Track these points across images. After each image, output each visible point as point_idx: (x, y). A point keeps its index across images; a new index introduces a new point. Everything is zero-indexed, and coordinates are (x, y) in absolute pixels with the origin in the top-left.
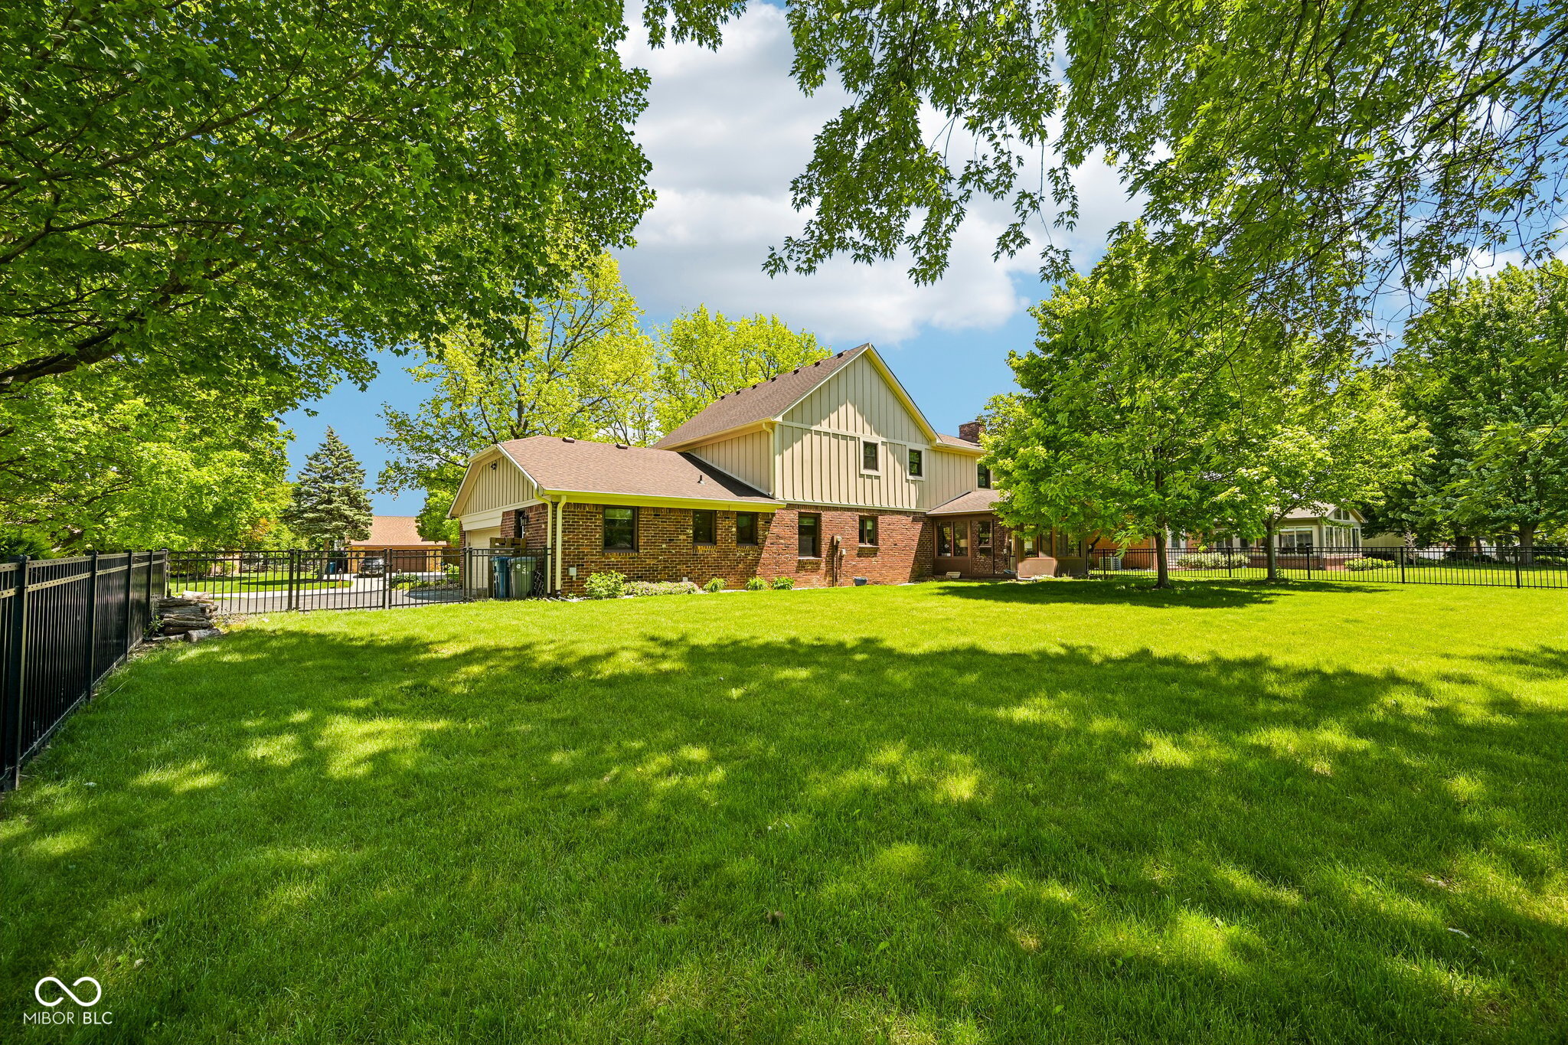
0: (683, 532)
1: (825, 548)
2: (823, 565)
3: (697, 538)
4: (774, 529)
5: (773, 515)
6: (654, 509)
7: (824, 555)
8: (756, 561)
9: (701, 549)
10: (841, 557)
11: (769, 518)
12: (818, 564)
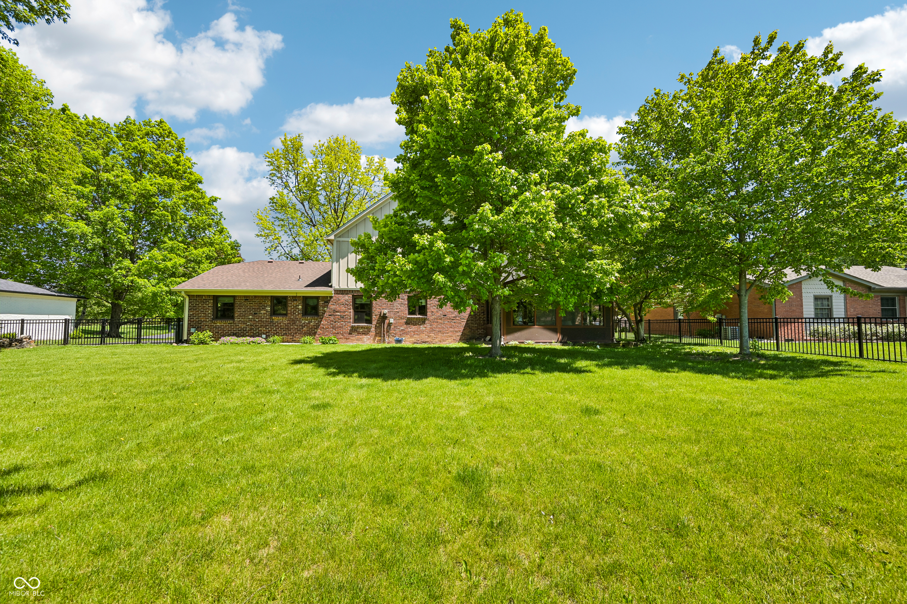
0: (264, 309)
1: (375, 319)
2: (373, 329)
3: (274, 313)
4: (332, 306)
5: (331, 297)
6: (245, 296)
7: (374, 323)
8: (317, 326)
9: (275, 319)
10: (390, 324)
11: (327, 300)
12: (369, 329)
